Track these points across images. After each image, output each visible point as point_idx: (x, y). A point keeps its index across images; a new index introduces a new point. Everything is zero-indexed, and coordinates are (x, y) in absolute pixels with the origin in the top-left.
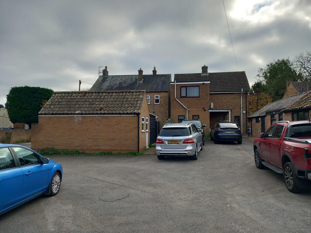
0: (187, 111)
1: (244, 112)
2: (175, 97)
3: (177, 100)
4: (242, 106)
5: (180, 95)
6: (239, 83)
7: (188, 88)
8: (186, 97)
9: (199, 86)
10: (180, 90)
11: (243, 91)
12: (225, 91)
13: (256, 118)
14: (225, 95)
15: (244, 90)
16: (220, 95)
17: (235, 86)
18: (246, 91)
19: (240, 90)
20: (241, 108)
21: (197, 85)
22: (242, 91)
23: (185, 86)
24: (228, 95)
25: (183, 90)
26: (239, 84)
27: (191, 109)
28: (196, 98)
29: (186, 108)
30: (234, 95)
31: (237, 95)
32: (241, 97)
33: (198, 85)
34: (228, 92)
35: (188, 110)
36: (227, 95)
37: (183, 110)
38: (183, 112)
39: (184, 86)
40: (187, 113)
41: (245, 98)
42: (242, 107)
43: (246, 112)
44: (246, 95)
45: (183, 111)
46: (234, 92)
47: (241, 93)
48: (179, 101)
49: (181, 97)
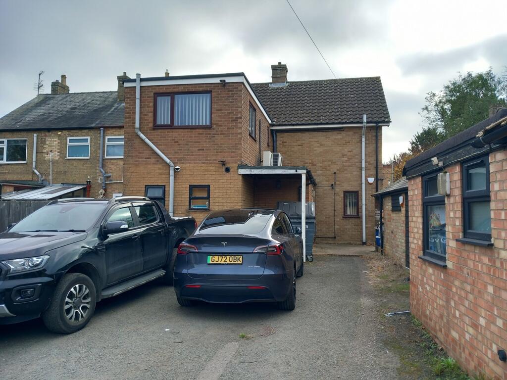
0: (172, 172)
1: (371, 180)
2: (137, 125)
3: (142, 136)
4: (363, 162)
5: (151, 120)
6: (359, 102)
7: (179, 99)
8: (171, 127)
9: (210, 92)
10: (151, 104)
11: (368, 122)
12: (319, 122)
13: (392, 196)
14: (320, 134)
15: (370, 119)
16: (307, 134)
17: (348, 110)
18: (376, 122)
19: (358, 120)
20: (361, 169)
21: (205, 88)
22: (365, 120)
23: (168, 91)
24: (329, 134)
25: (164, 104)
26: (358, 104)
27: (184, 166)
28: (201, 131)
29: (168, 161)
30: (344, 134)
31: (351, 133)
32: (363, 140)
33: (208, 89)
34: (327, 124)
35: (176, 170)
36: (324, 134)
37: (159, 169)
38: (161, 174)
39: (164, 90)
40: (172, 178)
41: (374, 142)
42: (363, 166)
43: (377, 180)
44: (377, 133)
45: (161, 171)
46: (342, 123)
47: (361, 128)
48: (147, 140)
49: (156, 127)
